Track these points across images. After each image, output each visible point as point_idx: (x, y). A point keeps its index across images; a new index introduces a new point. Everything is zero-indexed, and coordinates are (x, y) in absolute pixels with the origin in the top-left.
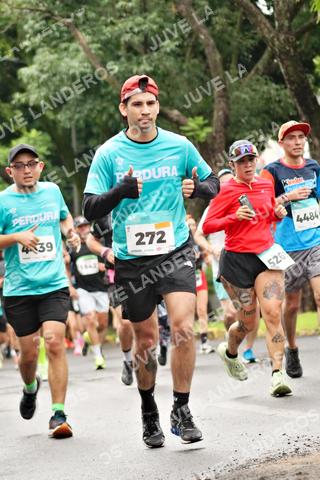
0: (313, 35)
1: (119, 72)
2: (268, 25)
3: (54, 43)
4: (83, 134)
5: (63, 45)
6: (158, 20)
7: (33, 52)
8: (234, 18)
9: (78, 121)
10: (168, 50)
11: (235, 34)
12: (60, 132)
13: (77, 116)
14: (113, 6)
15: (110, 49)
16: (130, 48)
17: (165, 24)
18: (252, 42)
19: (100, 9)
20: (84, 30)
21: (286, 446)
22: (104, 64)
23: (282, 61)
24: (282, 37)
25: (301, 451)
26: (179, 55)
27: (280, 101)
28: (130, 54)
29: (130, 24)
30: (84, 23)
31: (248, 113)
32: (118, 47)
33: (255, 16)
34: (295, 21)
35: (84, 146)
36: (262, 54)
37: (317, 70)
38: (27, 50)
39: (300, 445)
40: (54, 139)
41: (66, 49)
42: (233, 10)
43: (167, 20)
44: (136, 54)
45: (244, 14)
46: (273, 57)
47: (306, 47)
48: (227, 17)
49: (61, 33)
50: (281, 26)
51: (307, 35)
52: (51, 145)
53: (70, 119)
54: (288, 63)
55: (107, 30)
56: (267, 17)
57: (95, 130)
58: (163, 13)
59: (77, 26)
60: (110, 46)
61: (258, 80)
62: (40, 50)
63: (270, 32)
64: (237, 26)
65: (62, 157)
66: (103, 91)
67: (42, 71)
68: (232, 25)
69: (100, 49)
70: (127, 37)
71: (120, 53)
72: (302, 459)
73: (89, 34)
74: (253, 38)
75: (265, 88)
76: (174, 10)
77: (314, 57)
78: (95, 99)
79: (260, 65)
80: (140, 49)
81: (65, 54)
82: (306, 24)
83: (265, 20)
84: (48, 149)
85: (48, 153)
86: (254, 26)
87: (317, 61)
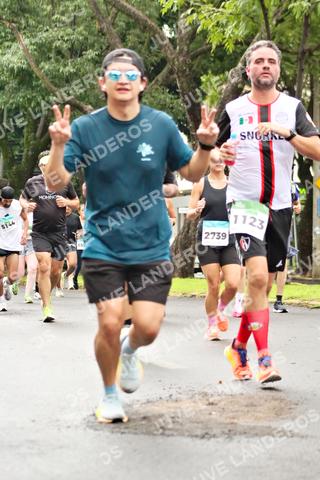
0: (205, 58)
1: (49, 70)
2: (171, 48)
5: (7, 44)
6: (84, 32)
8: (143, 38)
9: (12, 104)
10: (89, 57)
11: (143, 51)
13: (11, 101)
14: (49, 18)
15: (43, 51)
16: (59, 52)
17: (89, 37)
18: (156, 59)
19: (39, 19)
20: (25, 33)
22: (38, 63)
23: (179, 77)
24: (181, 59)
25: (174, 397)
26: (97, 62)
27: (172, 108)
28: (59, 57)
29: (62, 33)
30: (25, 28)
32: (50, 50)
34: (192, 46)
36: (162, 69)
37: (203, 86)
39: (173, 392)
41: (9, 47)
42: (143, 32)
43: (91, 33)
44: (63, 57)
46: (171, 72)
47: (197, 66)
48: (139, 37)
49: (6, 33)
50: (181, 51)
51: (199, 58)
53: (5, 103)
54: (183, 79)
55: (42, 36)
56: (169, 39)
58: (87, 28)
59: (19, 30)
60: (43, 48)
61: (157, 89)
63: (172, 54)
66: (34, 83)
68: (142, 43)
69: (35, 50)
70: (58, 43)
71: (52, 55)
72: (174, 404)
73: (28, 37)
74: (157, 56)
75: (162, 96)
76: (97, 26)
77: (202, 75)
78: (27, 89)
79: (160, 77)
80: (67, 54)
81: (8, 51)
82: (199, 49)
83: (168, 43)
87: (203, 79)
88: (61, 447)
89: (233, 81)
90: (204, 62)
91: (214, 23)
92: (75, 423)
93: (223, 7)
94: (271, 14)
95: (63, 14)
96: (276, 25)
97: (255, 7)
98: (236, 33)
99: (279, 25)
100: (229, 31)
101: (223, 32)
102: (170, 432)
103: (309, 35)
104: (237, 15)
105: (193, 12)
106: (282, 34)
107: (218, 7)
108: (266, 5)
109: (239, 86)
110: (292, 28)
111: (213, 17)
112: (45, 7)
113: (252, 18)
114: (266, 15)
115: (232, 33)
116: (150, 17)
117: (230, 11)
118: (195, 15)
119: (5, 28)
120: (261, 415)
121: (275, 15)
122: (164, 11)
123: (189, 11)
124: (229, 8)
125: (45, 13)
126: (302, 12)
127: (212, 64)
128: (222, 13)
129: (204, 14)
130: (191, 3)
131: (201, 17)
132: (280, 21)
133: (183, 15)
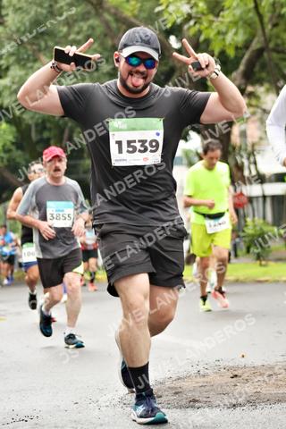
3: (22, 63)
4: (39, 128)
5: (29, 65)
7: (7, 69)
9: (38, 119)
10: (105, 71)
12: (24, 126)
19: (57, 40)
20: (45, 55)
21: (191, 368)
25: (201, 372)
30: (45, 49)
35: (39, 137)
38: (4, 67)
39: (200, 368)
40: (19, 130)
41: (32, 68)
49: (29, 56)
52: (16, 135)
53: (32, 118)
56: (176, 49)
57: (48, 125)
59: (40, 50)
62: (12, 68)
65: (25, 144)
67: (13, 83)
72: (202, 379)
74: (166, 66)
81: (30, 71)
84: (14, 137)
85: (14, 141)
86: (168, 57)
88: (101, 425)
91: (215, 32)
92: (114, 402)
93: (223, 17)
94: (266, 20)
95: (78, 33)
96: (272, 30)
97: (251, 15)
98: (236, 39)
99: (274, 29)
100: (229, 38)
101: (224, 40)
102: (200, 405)
104: (235, 23)
105: (195, 23)
106: (278, 37)
107: (218, 17)
108: (261, 11)
111: (213, 26)
112: (61, 28)
113: (250, 25)
115: (233, 40)
117: (229, 20)
118: (197, 26)
119: (27, 51)
120: (281, 383)
121: (271, 19)
122: (169, 25)
123: (192, 23)
124: (227, 16)
125: (61, 34)
128: (222, 23)
129: (206, 24)
130: (193, 15)
131: (202, 27)
132: (275, 25)
133: (186, 27)
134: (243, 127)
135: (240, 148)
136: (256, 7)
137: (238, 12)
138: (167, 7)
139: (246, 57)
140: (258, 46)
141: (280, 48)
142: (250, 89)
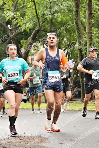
0: (21, 35)
2: (10, 31)
8: (2, 29)
11: (2, 33)
21: (6, 137)
23: (13, 41)
25: (9, 138)
31: (3, 53)
33: (7, 29)
34: (17, 31)
37: (21, 44)
42: (1, 27)
45: (4, 28)
46: (11, 39)
47: (19, 38)
51: (19, 35)
56: (10, 29)
63: (10, 33)
64: (2, 31)
72: (9, 140)
77: (21, 40)
79: (7, 41)
82: (19, 32)
83: (9, 30)
86: (6, 32)
87: (21, 41)
89: (30, 41)
90: (21, 36)
91: (23, 23)
93: (25, 18)
96: (42, 23)
97: (35, 18)
98: (30, 26)
99: (43, 23)
100: (27, 26)
101: (26, 26)
103: (53, 26)
104: (30, 20)
105: (16, 20)
106: (44, 26)
107: (24, 18)
108: (39, 17)
109: (32, 43)
110: (47, 24)
111: (22, 21)
114: (38, 20)
115: (28, 26)
116: (3, 22)
117: (27, 19)
118: (17, 21)
121: (42, 20)
122: (7, 20)
123: (15, 20)
124: (27, 18)
126: (50, 19)
127: (24, 37)
128: (25, 20)
129: (19, 20)
130: (15, 17)
131: (18, 21)
132: (44, 22)
133: (13, 21)
134: (32, 57)
135: (31, 64)
136: (37, 15)
137: (30, 17)
138: (7, 13)
139: (33, 32)
140: (38, 29)
141: (45, 30)
142: (35, 44)
